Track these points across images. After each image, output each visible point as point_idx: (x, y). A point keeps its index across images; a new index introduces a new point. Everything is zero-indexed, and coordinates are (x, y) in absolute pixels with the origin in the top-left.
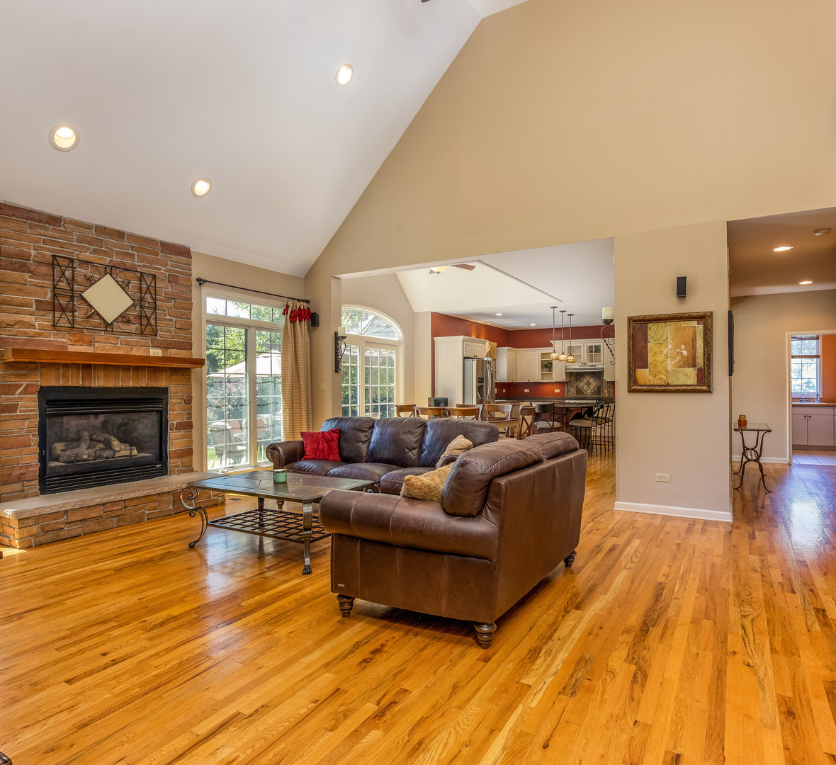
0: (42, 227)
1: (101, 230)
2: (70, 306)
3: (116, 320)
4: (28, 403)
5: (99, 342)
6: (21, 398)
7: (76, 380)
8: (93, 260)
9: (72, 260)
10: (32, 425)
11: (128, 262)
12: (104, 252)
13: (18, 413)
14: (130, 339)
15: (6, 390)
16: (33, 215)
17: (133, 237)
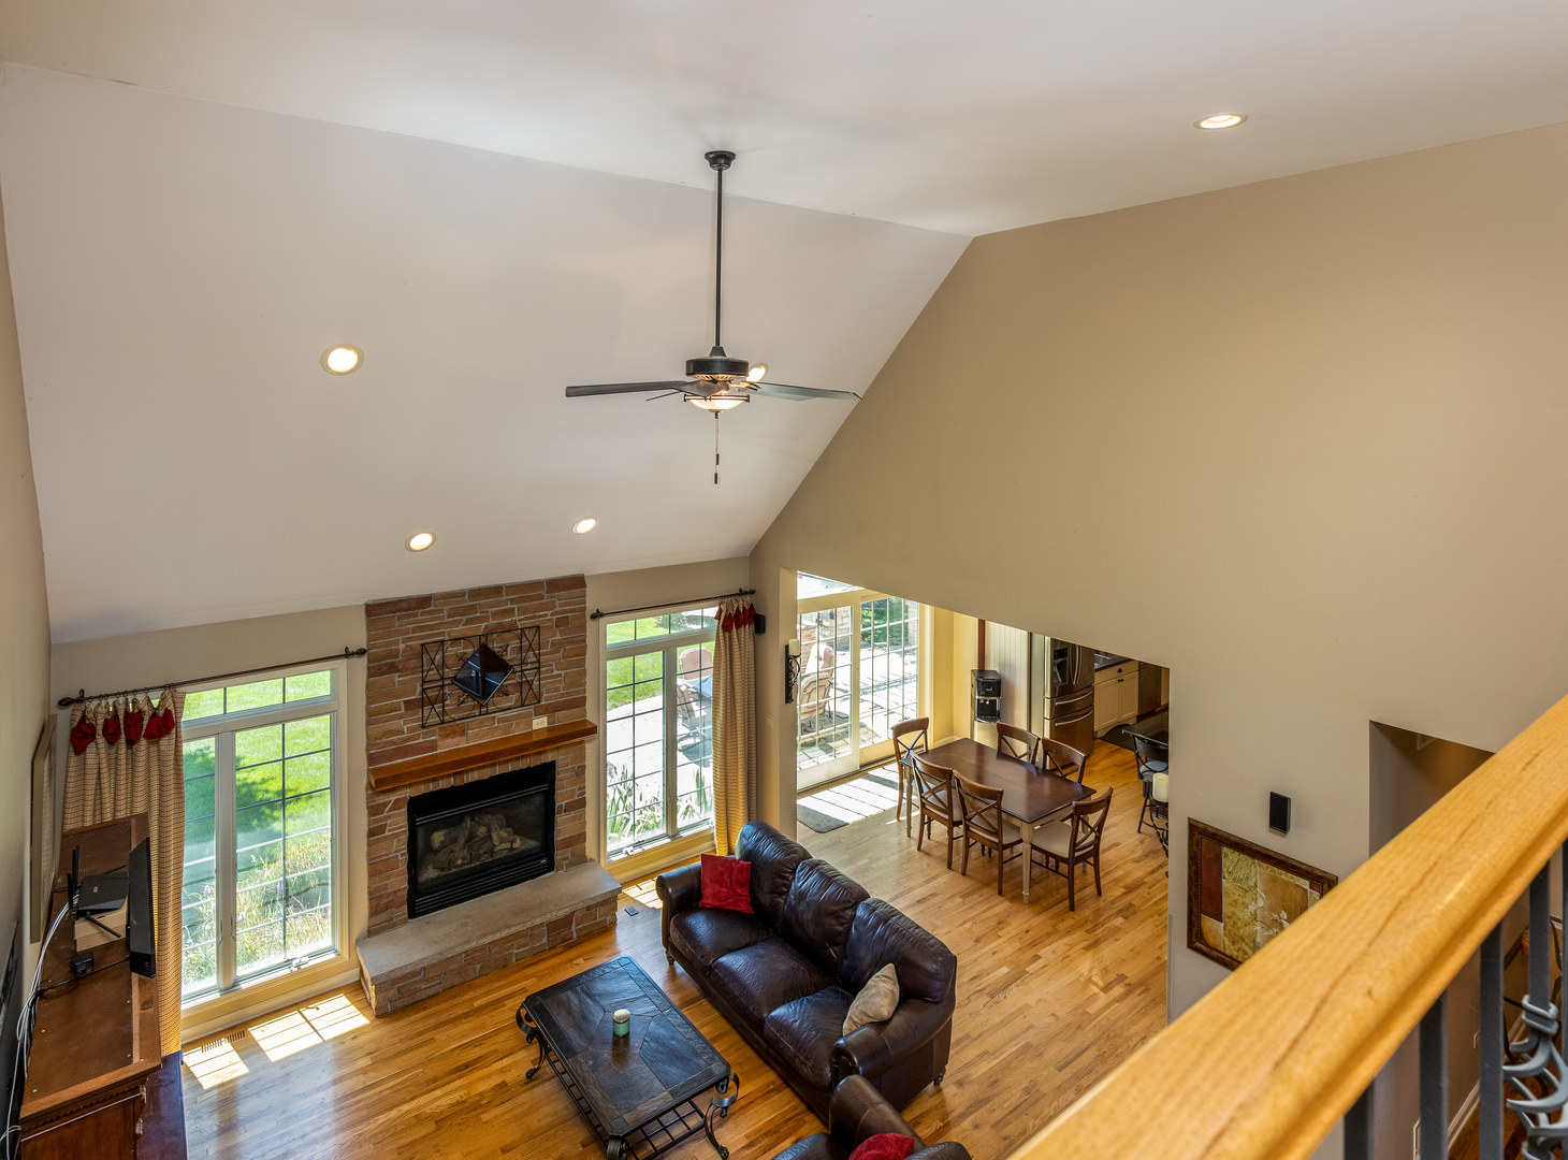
0: (410, 616)
2: (440, 697)
4: (396, 819)
5: (472, 729)
6: (389, 816)
7: (445, 781)
8: (466, 633)
9: (442, 642)
10: (401, 843)
11: (506, 620)
12: (477, 618)
14: (508, 714)
15: (376, 810)
16: (401, 604)
17: (512, 588)
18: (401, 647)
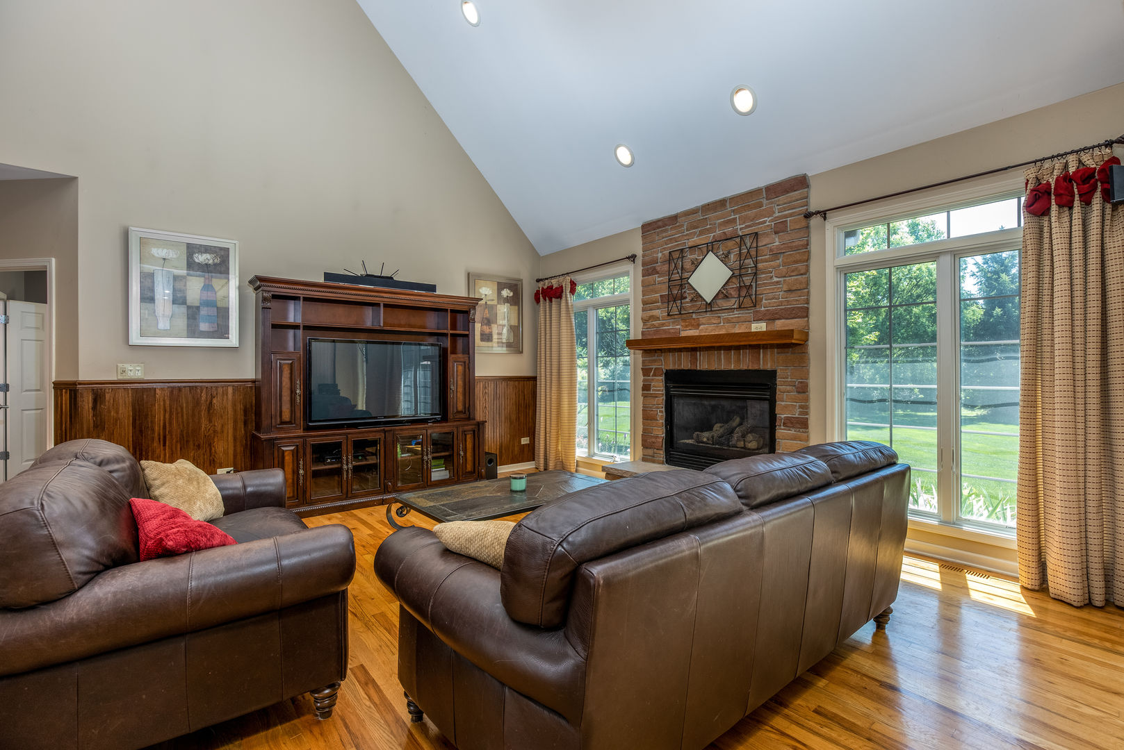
0: (664, 231)
1: (707, 208)
2: (679, 295)
3: (715, 297)
4: (656, 384)
5: (703, 324)
6: (653, 380)
8: (698, 242)
9: (682, 251)
10: (660, 402)
11: (729, 230)
12: (708, 230)
13: (652, 392)
14: (731, 315)
15: (646, 372)
16: (660, 223)
17: (735, 199)
18: (660, 255)
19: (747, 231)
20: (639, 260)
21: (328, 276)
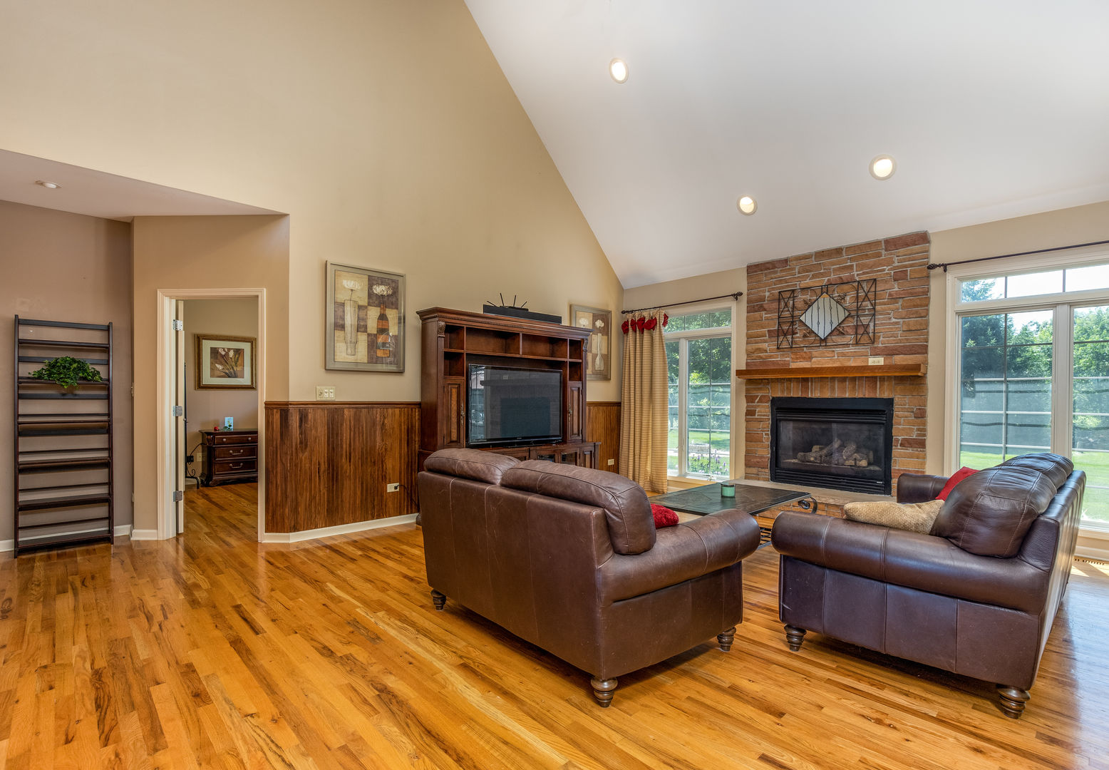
0: (773, 273)
1: (821, 254)
2: (790, 330)
3: (830, 334)
4: (763, 410)
5: (816, 357)
6: (759, 406)
7: (795, 392)
8: (811, 285)
9: (793, 291)
10: (765, 426)
11: (845, 275)
12: (822, 274)
13: (756, 417)
14: (846, 350)
15: (750, 399)
16: (768, 265)
17: (850, 249)
18: (767, 294)
19: (864, 277)
20: (744, 298)
21: (487, 309)
